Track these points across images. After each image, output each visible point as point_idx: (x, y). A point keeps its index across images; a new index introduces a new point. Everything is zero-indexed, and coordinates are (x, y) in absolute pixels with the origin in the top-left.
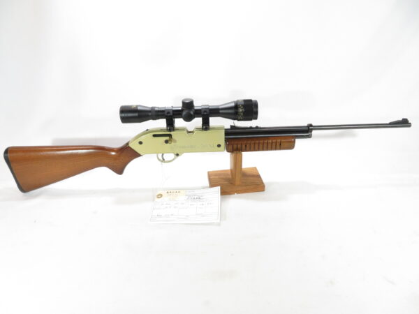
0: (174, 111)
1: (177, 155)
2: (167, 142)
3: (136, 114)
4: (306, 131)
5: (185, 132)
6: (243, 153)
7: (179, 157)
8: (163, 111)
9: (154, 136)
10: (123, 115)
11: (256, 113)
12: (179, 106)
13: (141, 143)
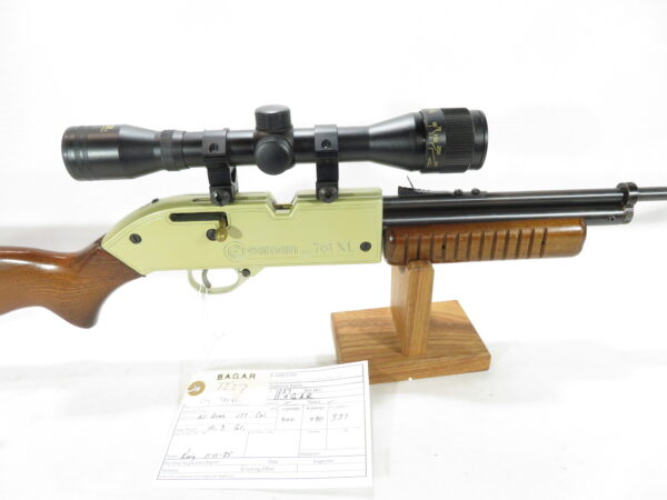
0: (230, 143)
1: (246, 273)
2: (211, 235)
3: (113, 153)
4: (617, 203)
5: (268, 207)
6: (435, 266)
7: (250, 279)
8: (197, 143)
9: (176, 217)
10: (72, 155)
11: (483, 148)
12: (245, 126)
13: (136, 239)
